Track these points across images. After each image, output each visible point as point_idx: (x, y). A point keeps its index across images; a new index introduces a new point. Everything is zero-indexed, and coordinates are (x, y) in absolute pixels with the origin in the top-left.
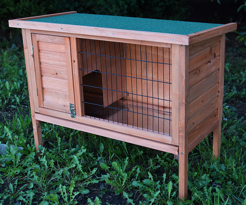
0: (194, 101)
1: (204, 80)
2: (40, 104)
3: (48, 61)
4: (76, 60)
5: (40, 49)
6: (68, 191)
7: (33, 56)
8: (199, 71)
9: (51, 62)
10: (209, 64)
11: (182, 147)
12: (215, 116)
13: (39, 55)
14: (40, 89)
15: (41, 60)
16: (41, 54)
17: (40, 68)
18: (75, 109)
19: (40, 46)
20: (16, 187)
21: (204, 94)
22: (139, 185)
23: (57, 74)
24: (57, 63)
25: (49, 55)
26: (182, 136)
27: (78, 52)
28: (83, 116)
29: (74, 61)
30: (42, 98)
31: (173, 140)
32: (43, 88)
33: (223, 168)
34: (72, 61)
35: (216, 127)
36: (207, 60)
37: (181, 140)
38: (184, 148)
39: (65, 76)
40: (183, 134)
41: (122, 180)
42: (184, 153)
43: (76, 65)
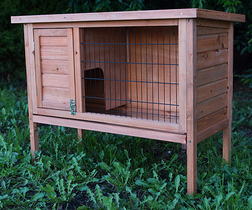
0: (203, 87)
1: (213, 68)
2: (38, 104)
3: (49, 57)
4: (78, 51)
5: (42, 45)
6: (65, 185)
7: (34, 52)
8: (207, 56)
9: (53, 57)
10: (217, 52)
11: (190, 134)
12: (225, 114)
13: (40, 51)
14: (40, 87)
15: (42, 57)
16: (42, 50)
17: (41, 65)
18: (76, 105)
19: (42, 42)
20: (8, 185)
21: (213, 84)
22: (143, 184)
23: (58, 69)
24: (58, 57)
25: (50, 50)
26: (191, 121)
27: (81, 43)
28: (83, 112)
29: (76, 53)
30: (41, 97)
31: (180, 127)
32: (43, 87)
34: (75, 53)
35: (225, 127)
36: (215, 48)
37: (189, 126)
38: (192, 135)
39: (66, 71)
40: (191, 119)
41: (124, 179)
42: (192, 141)
43: (78, 57)
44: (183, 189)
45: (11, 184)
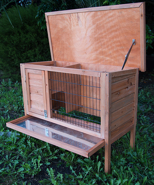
0: (116, 112)
1: (124, 99)
2: (29, 109)
3: (33, 85)
4: (48, 84)
5: (30, 77)
6: (37, 163)
7: (26, 81)
8: (120, 93)
9: (35, 85)
10: (127, 89)
11: (107, 140)
12: (132, 122)
13: (29, 81)
14: (29, 101)
15: (30, 84)
16: (30, 80)
17: (30, 88)
18: (47, 113)
19: (29, 76)
20: (10, 157)
21: (123, 108)
22: (81, 161)
23: (38, 92)
24: (38, 86)
25: (34, 81)
27: (49, 80)
28: (51, 117)
29: (47, 85)
30: (30, 106)
31: (101, 136)
32: (31, 101)
33: (135, 154)
34: (46, 85)
35: (132, 129)
36: (126, 86)
37: (106, 136)
39: (42, 94)
40: (107, 132)
41: (71, 158)
42: (108, 144)
43: (47, 87)
44: (102, 169)
45: (12, 156)
